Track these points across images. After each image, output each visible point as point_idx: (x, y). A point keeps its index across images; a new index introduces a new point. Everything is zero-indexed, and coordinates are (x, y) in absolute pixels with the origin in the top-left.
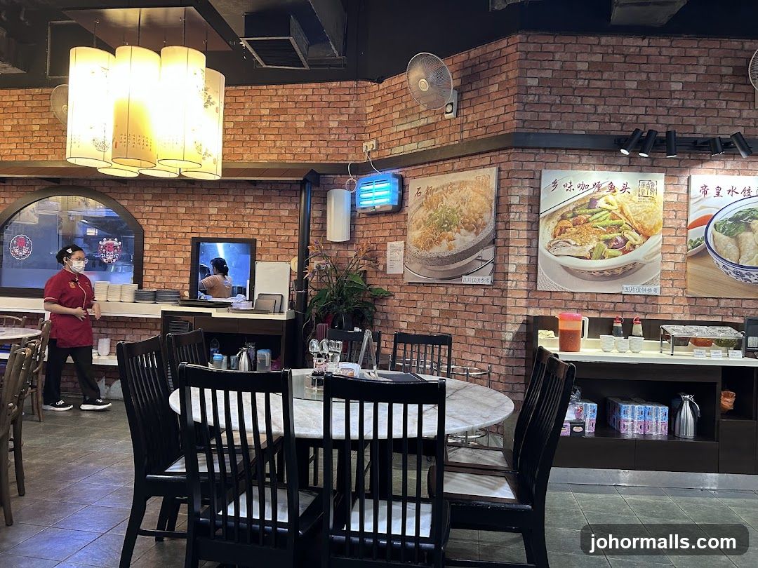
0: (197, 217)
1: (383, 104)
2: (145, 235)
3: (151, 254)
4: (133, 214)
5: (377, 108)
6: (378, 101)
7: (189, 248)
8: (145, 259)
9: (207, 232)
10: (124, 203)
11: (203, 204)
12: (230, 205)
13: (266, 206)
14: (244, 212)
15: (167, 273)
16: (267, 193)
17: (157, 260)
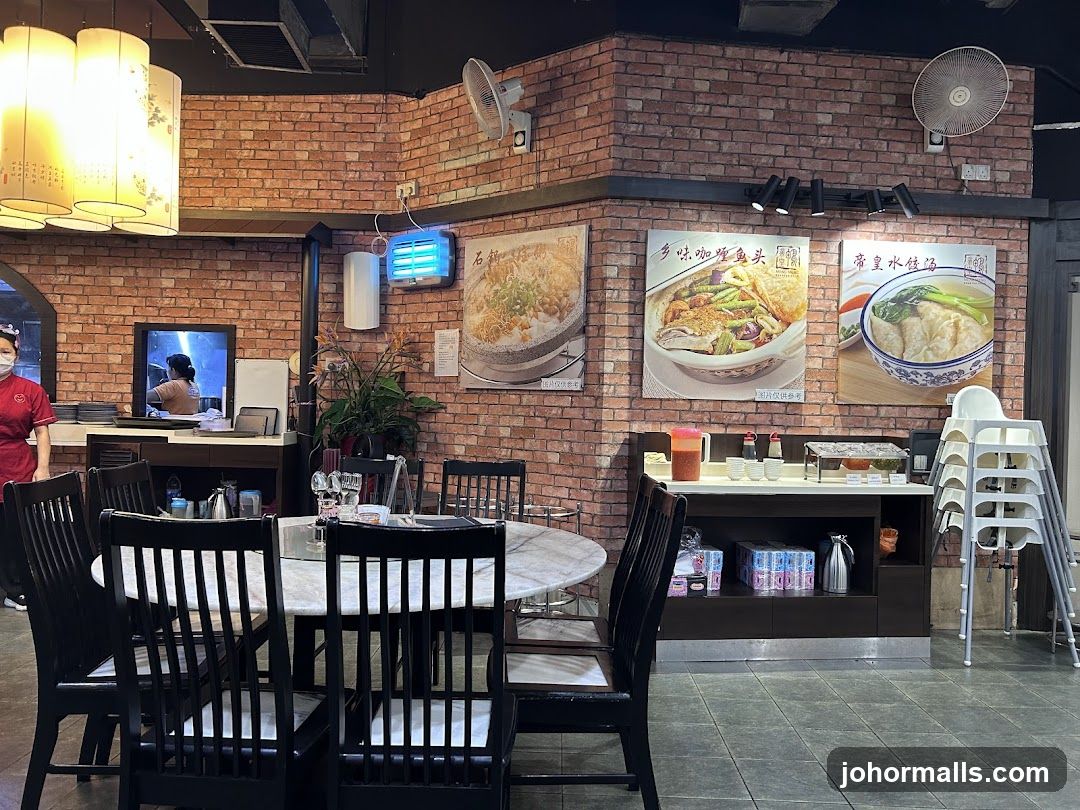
0: (142, 292)
1: (425, 130)
2: (59, 320)
3: (68, 348)
4: (37, 286)
5: (418, 135)
6: (418, 125)
7: (131, 339)
8: (59, 356)
9: (159, 316)
10: (23, 270)
11: (151, 272)
12: (194, 274)
13: (250, 276)
14: (216, 285)
15: (95, 377)
16: (252, 257)
17: (80, 358)
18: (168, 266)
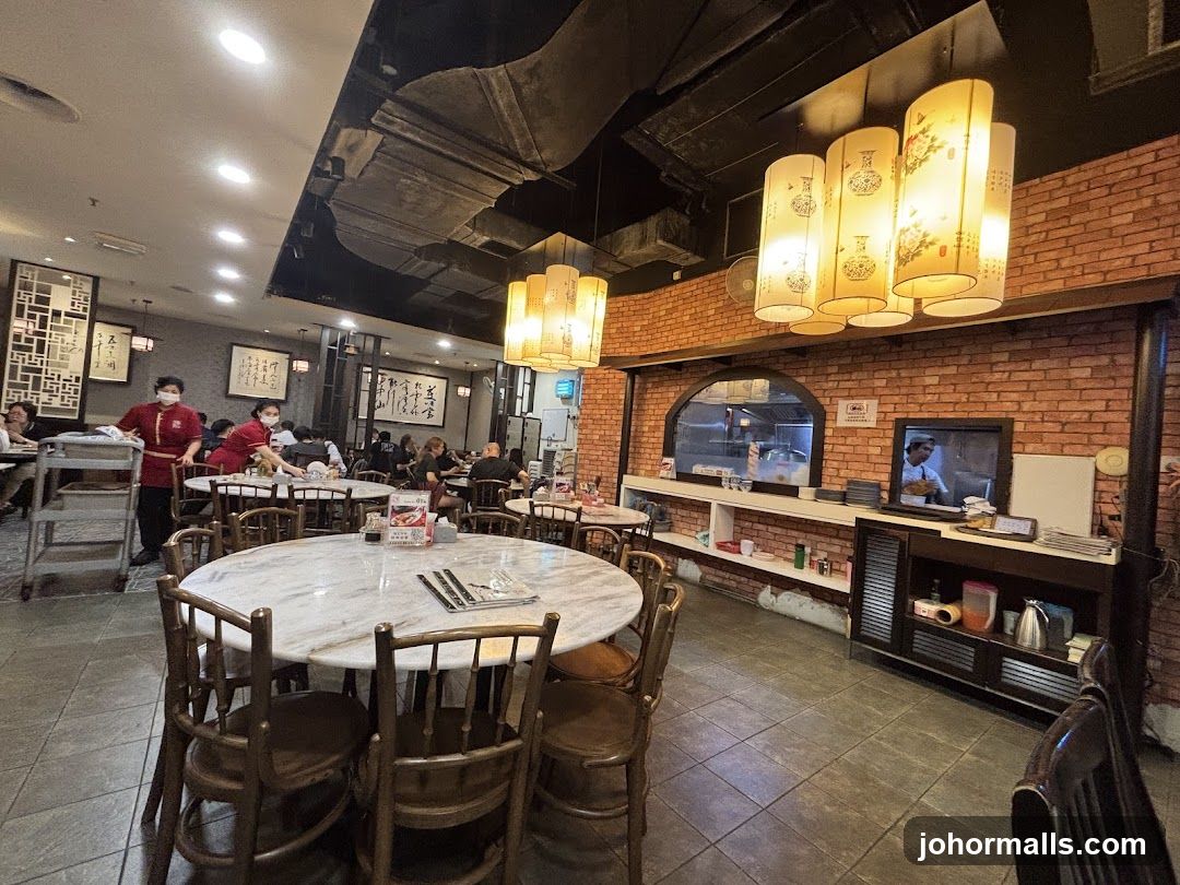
0: (904, 391)
2: (828, 417)
3: (834, 441)
4: (813, 392)
7: (891, 433)
8: (825, 447)
9: (920, 411)
10: (802, 380)
11: (914, 372)
12: (962, 369)
13: (1037, 364)
14: (988, 377)
15: (857, 466)
16: (1040, 344)
17: (843, 449)
18: (933, 364)
